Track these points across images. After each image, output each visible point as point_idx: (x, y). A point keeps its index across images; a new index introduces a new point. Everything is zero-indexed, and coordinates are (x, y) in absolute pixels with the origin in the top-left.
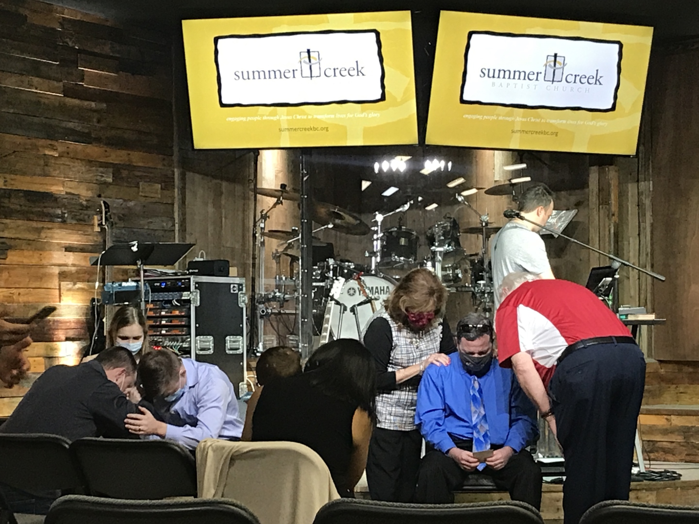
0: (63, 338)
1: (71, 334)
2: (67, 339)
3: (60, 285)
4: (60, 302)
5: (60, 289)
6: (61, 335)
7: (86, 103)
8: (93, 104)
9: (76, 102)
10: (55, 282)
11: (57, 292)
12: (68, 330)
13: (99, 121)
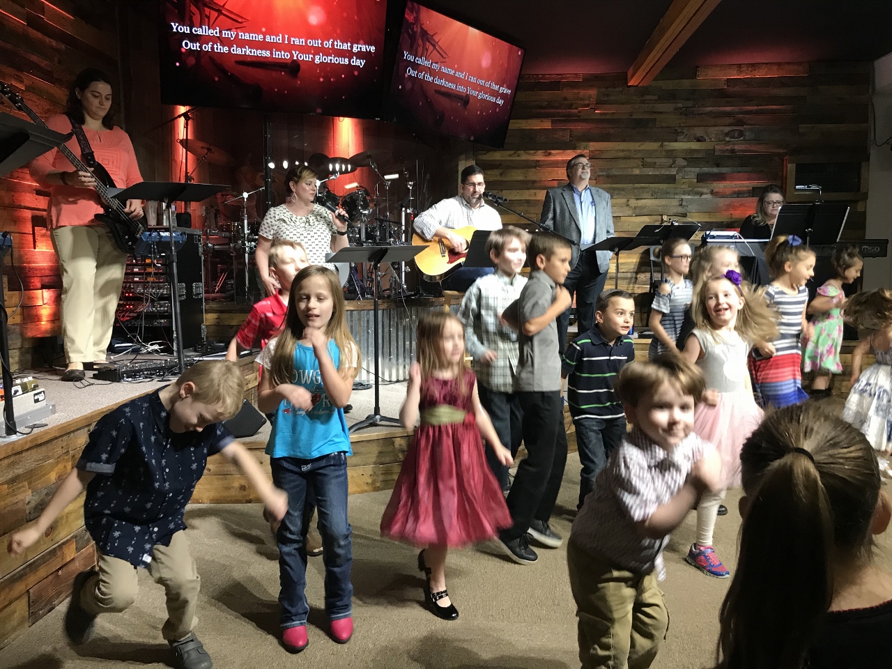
0: (39, 285)
1: (46, 280)
2: (43, 287)
3: (34, 230)
4: (35, 248)
5: (34, 234)
6: (37, 282)
7: (47, 40)
8: (54, 43)
9: (39, 35)
10: (28, 228)
11: (31, 237)
12: (44, 278)
13: (59, 63)
